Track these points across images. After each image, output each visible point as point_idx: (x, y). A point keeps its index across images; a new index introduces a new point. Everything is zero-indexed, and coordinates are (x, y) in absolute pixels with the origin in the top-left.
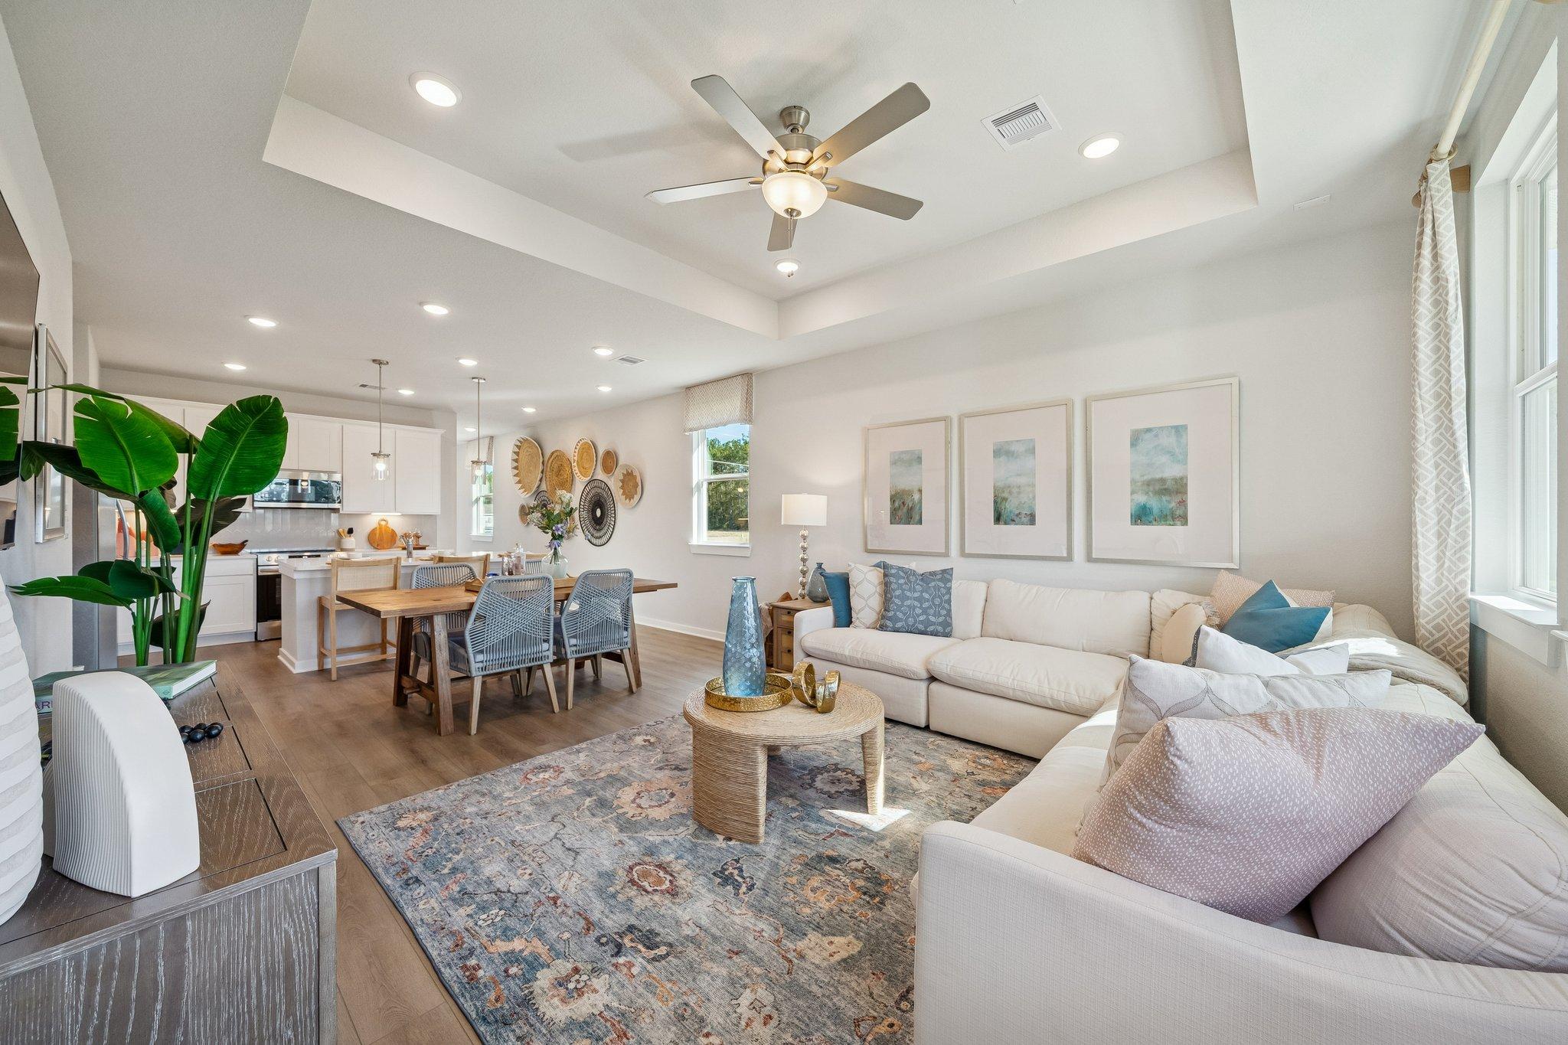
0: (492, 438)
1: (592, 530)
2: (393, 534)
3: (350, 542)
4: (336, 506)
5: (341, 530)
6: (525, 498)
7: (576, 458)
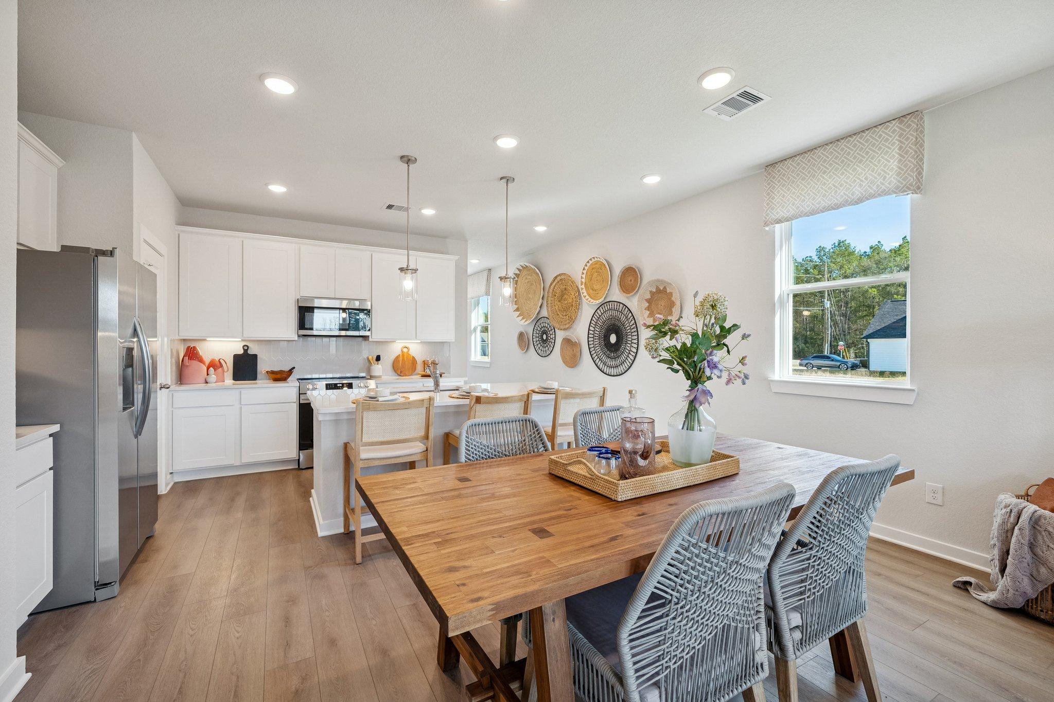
0: (490, 270)
1: (604, 358)
2: (414, 361)
3: (378, 369)
4: (367, 333)
5: (370, 357)
6: (525, 325)
7: (583, 280)
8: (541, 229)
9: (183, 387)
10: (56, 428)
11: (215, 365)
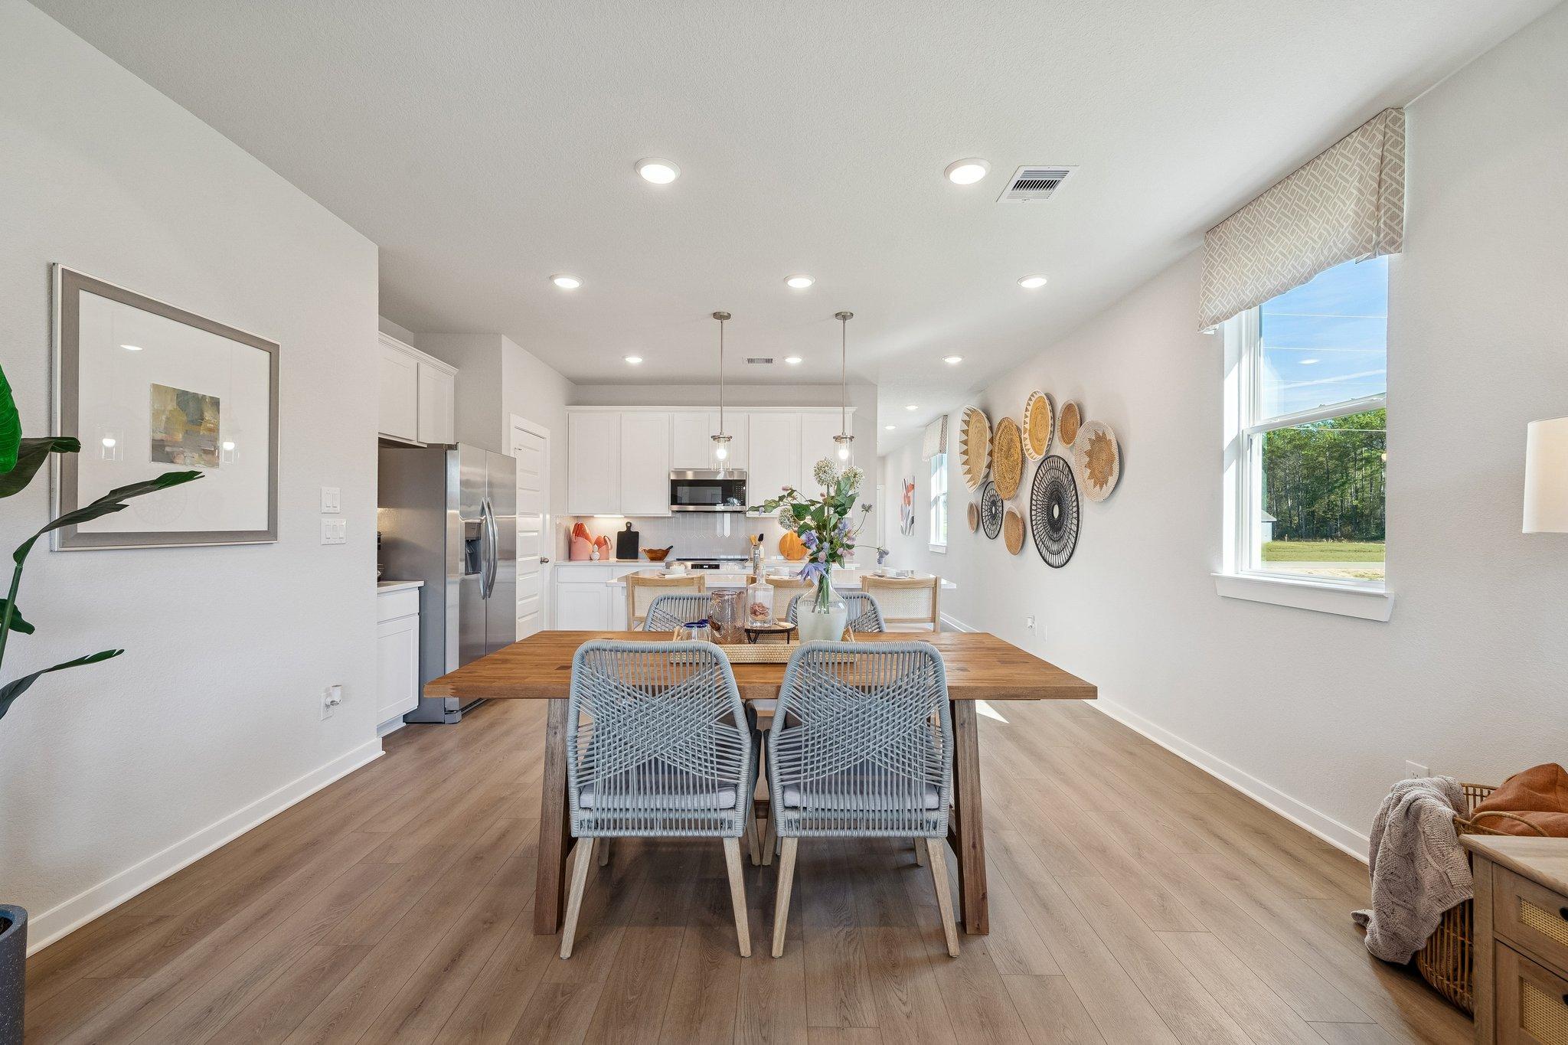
0: (946, 416)
1: (1047, 541)
5: (752, 536)
6: (973, 494)
7: (1027, 426)
8: (953, 360)
9: (572, 563)
10: (421, 583)
11: (601, 543)
